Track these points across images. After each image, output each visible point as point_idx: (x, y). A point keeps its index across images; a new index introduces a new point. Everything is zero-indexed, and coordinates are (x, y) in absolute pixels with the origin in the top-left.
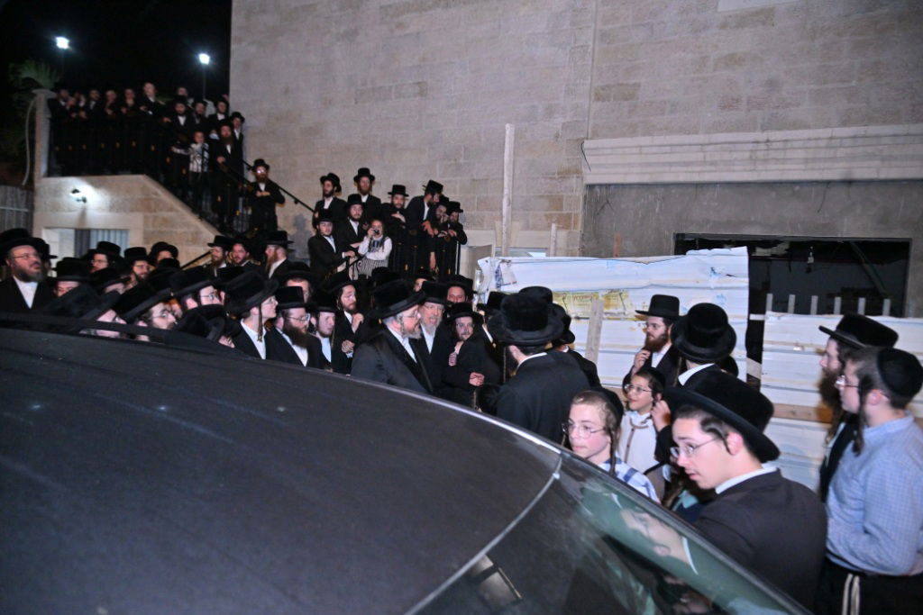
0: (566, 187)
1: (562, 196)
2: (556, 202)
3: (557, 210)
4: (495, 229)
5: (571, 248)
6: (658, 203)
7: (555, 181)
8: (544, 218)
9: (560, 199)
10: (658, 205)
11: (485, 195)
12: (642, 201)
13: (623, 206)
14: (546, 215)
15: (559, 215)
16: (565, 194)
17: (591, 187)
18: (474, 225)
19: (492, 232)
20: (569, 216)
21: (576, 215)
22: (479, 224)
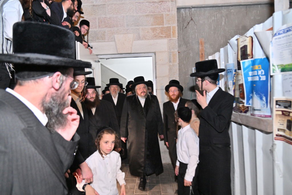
0: (164, 9)
1: (163, 14)
2: (159, 19)
3: (159, 25)
4: (115, 41)
5: (172, 51)
6: (224, 19)
7: (156, 4)
8: (150, 31)
9: (162, 17)
10: (224, 20)
11: (104, 16)
12: (213, 18)
13: (201, 22)
14: (151, 29)
15: (162, 28)
16: (164, 13)
17: (179, 9)
18: (98, 39)
19: (112, 43)
20: (169, 28)
21: (174, 27)
22: (101, 38)
